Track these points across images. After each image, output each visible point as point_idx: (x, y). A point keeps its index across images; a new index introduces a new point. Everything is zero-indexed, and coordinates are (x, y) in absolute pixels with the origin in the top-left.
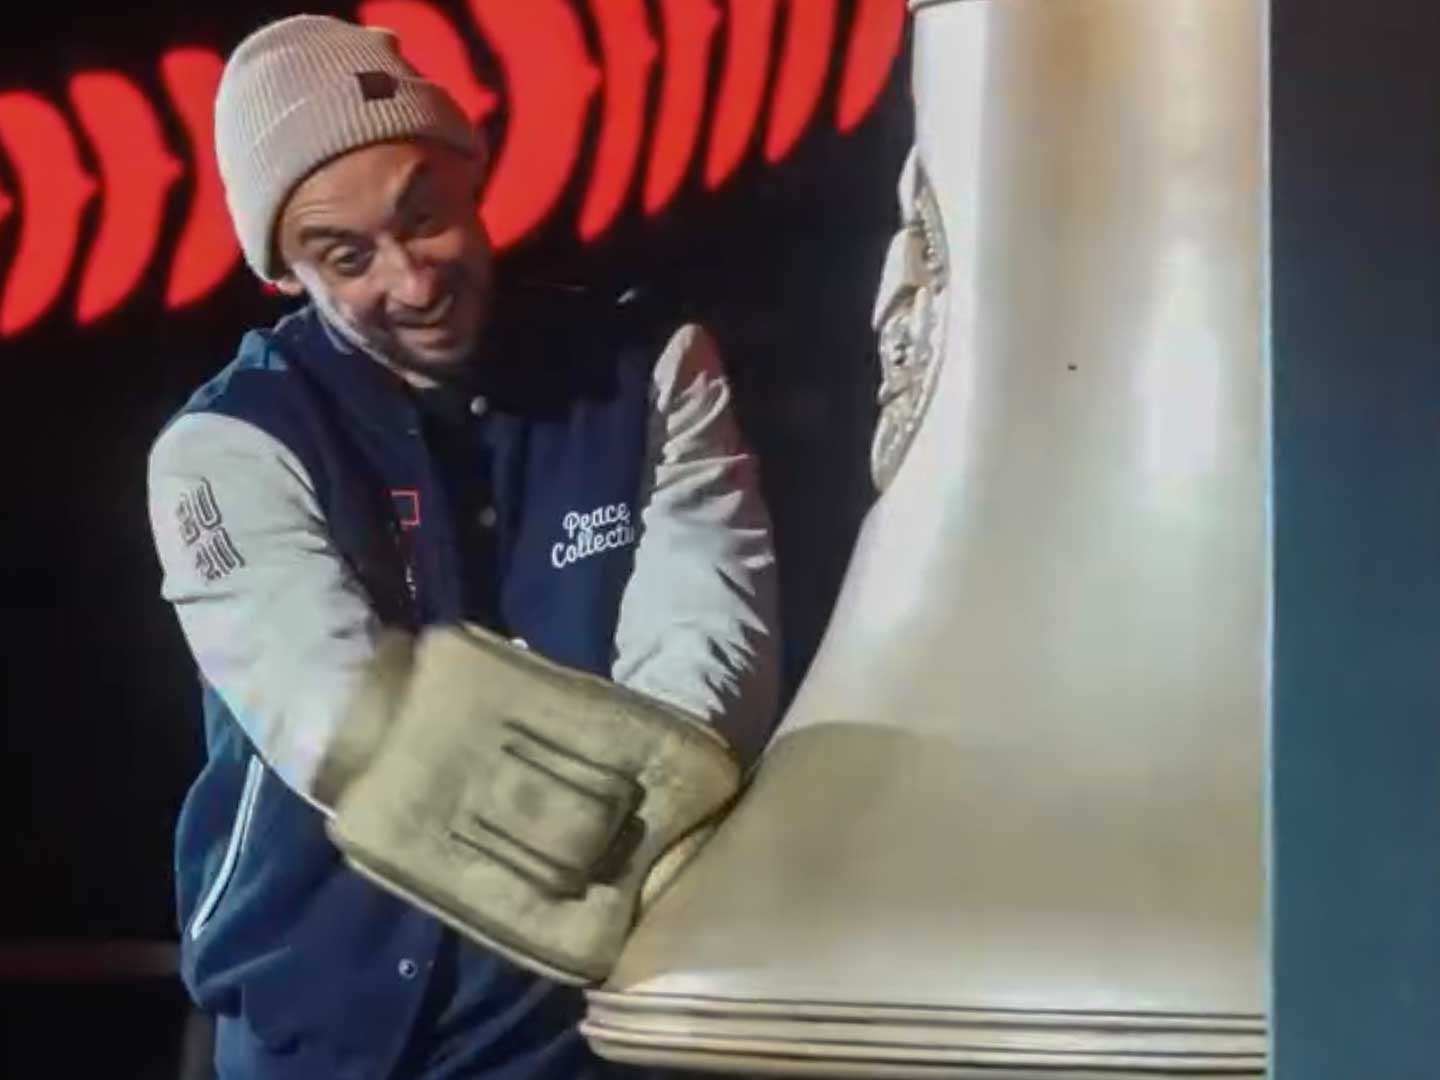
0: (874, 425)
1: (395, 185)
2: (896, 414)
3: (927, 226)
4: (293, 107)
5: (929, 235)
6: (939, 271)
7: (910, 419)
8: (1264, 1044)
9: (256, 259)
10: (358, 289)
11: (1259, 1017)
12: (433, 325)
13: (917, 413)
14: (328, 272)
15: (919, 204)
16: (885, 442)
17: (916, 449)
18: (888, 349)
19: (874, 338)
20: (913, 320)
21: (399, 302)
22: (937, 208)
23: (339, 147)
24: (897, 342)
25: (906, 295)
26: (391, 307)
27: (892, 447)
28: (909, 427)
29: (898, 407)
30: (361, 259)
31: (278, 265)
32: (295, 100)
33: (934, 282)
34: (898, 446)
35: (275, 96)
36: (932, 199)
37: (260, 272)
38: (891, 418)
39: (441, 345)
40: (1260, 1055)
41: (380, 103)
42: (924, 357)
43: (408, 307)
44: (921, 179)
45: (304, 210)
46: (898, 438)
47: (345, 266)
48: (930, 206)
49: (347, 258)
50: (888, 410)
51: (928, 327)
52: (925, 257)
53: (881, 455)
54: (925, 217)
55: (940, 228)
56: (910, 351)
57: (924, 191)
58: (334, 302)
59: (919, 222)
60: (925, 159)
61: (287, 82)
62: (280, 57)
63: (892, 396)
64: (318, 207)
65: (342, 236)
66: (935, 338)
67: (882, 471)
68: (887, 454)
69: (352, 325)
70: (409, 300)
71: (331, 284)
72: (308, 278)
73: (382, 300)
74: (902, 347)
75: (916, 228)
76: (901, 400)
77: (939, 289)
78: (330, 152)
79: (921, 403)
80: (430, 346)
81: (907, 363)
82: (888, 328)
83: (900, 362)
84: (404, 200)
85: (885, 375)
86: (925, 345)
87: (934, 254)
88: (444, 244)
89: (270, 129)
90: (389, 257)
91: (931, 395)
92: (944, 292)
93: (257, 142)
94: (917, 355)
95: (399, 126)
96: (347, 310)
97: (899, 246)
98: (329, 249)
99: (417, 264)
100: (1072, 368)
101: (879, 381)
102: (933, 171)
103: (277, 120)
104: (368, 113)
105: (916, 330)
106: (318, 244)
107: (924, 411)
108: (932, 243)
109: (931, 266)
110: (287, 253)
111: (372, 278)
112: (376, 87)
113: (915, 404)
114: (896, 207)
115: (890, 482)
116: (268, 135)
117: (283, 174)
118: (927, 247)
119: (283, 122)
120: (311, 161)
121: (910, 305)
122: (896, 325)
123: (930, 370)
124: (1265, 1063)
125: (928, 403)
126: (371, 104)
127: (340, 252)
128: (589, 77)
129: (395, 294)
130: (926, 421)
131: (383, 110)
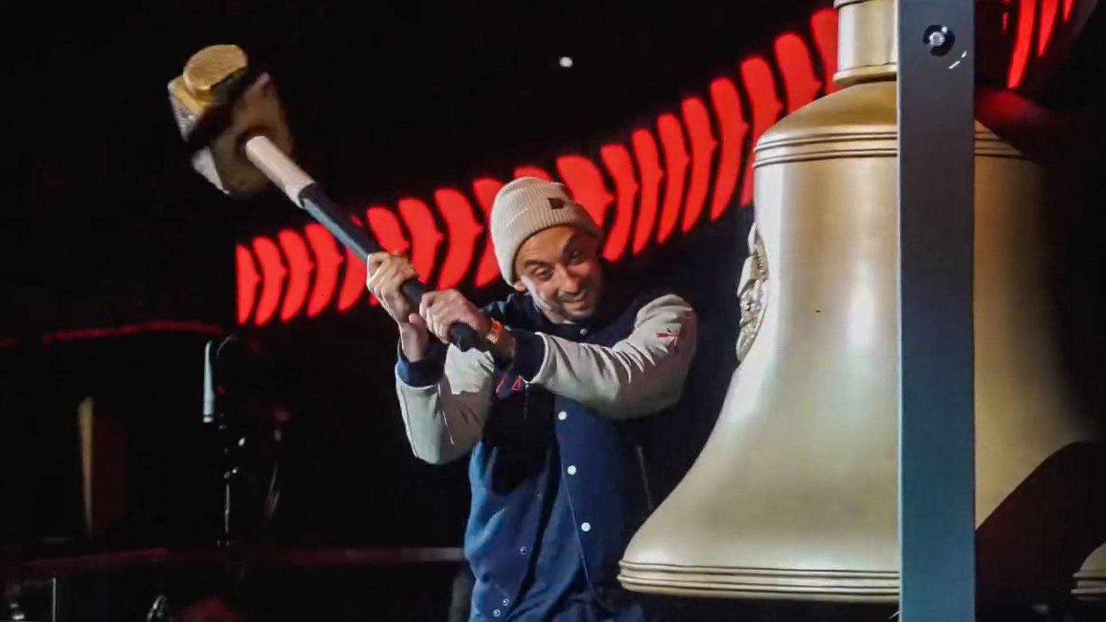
0: (738, 335)
1: (562, 243)
2: (747, 331)
3: (759, 255)
4: (523, 211)
5: (760, 259)
6: (764, 273)
7: (752, 333)
8: (899, 583)
9: (506, 275)
10: (547, 285)
11: (896, 572)
12: (579, 301)
13: (755, 330)
14: (535, 279)
15: (756, 246)
16: (743, 341)
17: (754, 346)
18: (744, 304)
19: (738, 300)
20: (754, 294)
21: (564, 291)
22: (764, 248)
23: (541, 227)
24: (747, 302)
25: (751, 283)
26: (561, 293)
27: (745, 344)
28: (752, 336)
29: (748, 328)
30: (548, 274)
31: (515, 278)
32: (523, 208)
33: (763, 277)
34: (748, 344)
35: (516, 208)
36: (762, 243)
37: (509, 282)
38: (745, 332)
39: (581, 309)
40: (897, 587)
41: (558, 210)
42: (758, 308)
43: (568, 293)
44: (757, 236)
45: (526, 253)
46: (747, 341)
47: (542, 276)
48: (761, 247)
49: (543, 273)
50: (742, 329)
51: (760, 296)
52: (759, 268)
53: (741, 348)
54: (758, 251)
55: (765, 255)
56: (753, 305)
57: (758, 242)
58: (538, 293)
59: (756, 253)
60: (759, 228)
61: (520, 202)
62: (518, 193)
63: (745, 324)
64: (532, 251)
65: (542, 264)
66: (762, 300)
67: (741, 353)
68: (743, 347)
69: (546, 302)
70: (567, 290)
71: (537, 284)
72: (527, 283)
73: (556, 292)
74: (749, 304)
75: (755, 256)
76: (749, 325)
77: (764, 280)
78: (537, 229)
79: (757, 327)
80: (577, 310)
81: (751, 310)
82: (743, 296)
83: (749, 310)
84: (566, 249)
85: (742, 315)
86: (759, 303)
87: (762, 267)
88: (583, 268)
89: (513, 220)
90: (560, 272)
91: (761, 322)
92: (766, 281)
93: (508, 226)
94: (756, 307)
95: (565, 219)
96: (542, 295)
97: (748, 264)
98: (536, 270)
99: (572, 275)
100: (818, 311)
101: (740, 318)
102: (762, 234)
103: (516, 217)
104: (553, 214)
105: (755, 297)
106: (532, 267)
107: (758, 330)
108: (761, 262)
109: (761, 271)
110: (519, 271)
111: (553, 281)
112: (556, 204)
113: (754, 327)
114: (747, 247)
115: (744, 358)
116: (513, 223)
117: (517, 239)
118: (760, 264)
119: (518, 217)
120: (529, 233)
121: (753, 287)
122: (748, 295)
123: (761, 314)
124: (900, 590)
125: (760, 327)
126: (554, 210)
127: (541, 270)
128: (608, 198)
129: (562, 288)
130: (759, 333)
131: (559, 213)
